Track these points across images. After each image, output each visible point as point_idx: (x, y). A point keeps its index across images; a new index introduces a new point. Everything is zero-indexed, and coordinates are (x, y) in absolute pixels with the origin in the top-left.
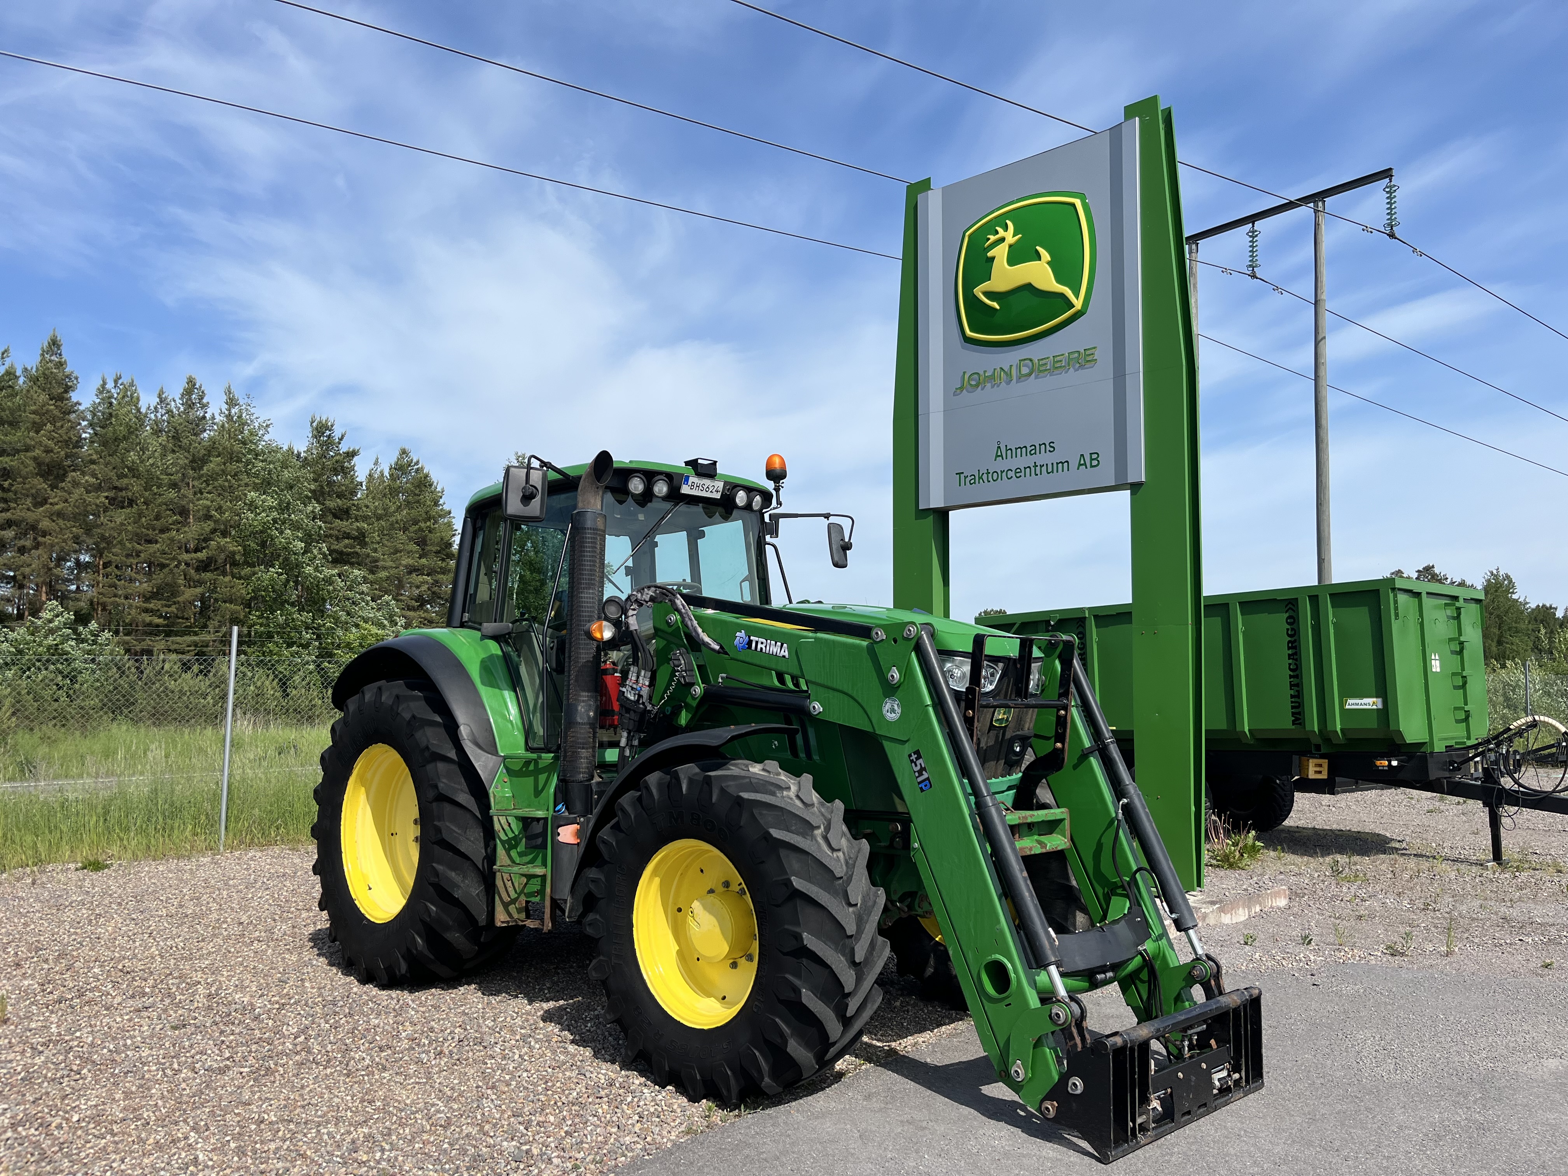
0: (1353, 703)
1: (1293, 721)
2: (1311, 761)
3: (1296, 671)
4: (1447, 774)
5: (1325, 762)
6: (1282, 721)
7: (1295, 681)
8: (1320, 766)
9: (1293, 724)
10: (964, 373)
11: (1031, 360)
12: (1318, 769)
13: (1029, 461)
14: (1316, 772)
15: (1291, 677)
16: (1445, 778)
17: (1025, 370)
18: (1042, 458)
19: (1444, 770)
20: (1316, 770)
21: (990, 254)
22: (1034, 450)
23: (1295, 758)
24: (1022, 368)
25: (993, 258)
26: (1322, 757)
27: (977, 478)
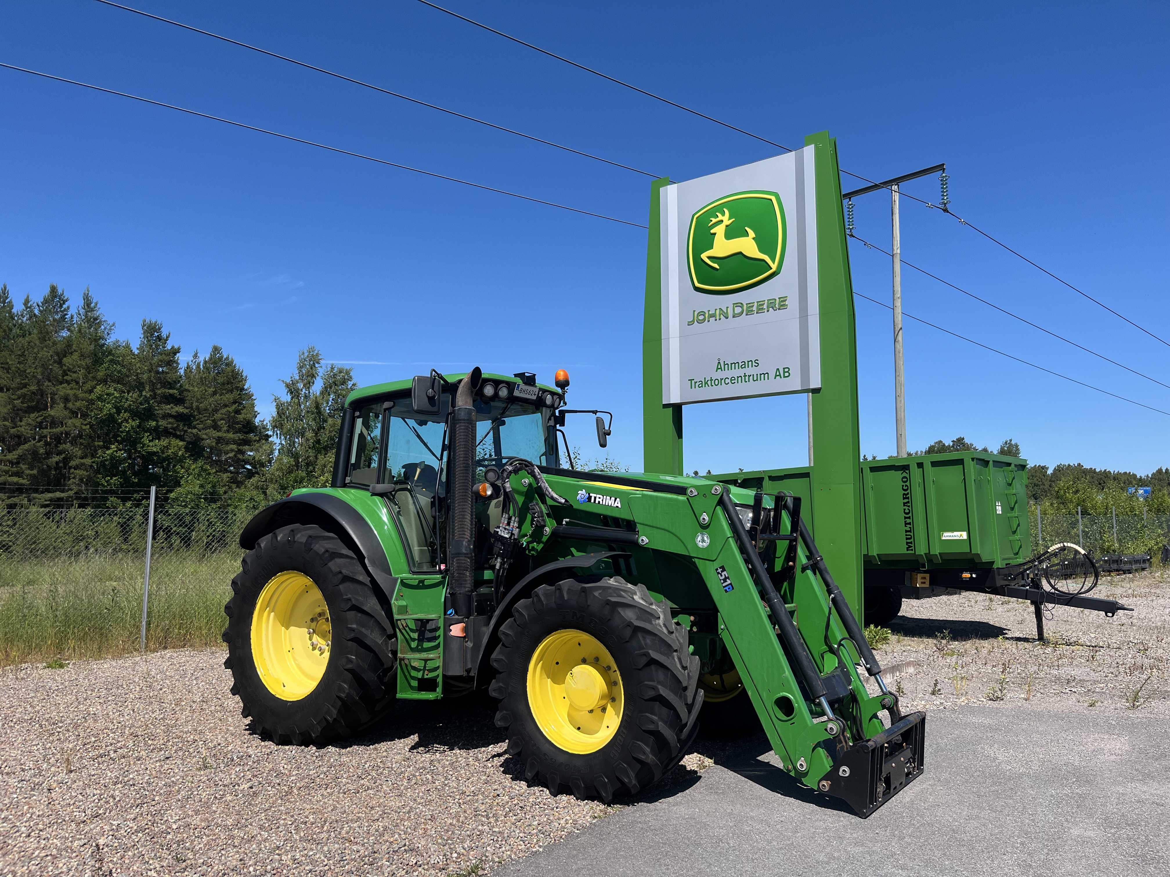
0: (947, 536)
1: (907, 548)
2: (919, 575)
3: (908, 515)
4: (1007, 583)
5: (927, 576)
6: (899, 548)
7: (908, 521)
8: (925, 578)
9: (907, 550)
10: (694, 311)
11: (741, 304)
12: (923, 581)
13: (740, 372)
14: (923, 583)
15: (905, 518)
16: (1006, 585)
17: (738, 310)
18: (749, 371)
19: (1005, 580)
20: (921, 581)
21: (712, 231)
22: (744, 365)
23: (907, 574)
24: (736, 308)
25: (715, 234)
26: (925, 572)
27: (705, 383)
